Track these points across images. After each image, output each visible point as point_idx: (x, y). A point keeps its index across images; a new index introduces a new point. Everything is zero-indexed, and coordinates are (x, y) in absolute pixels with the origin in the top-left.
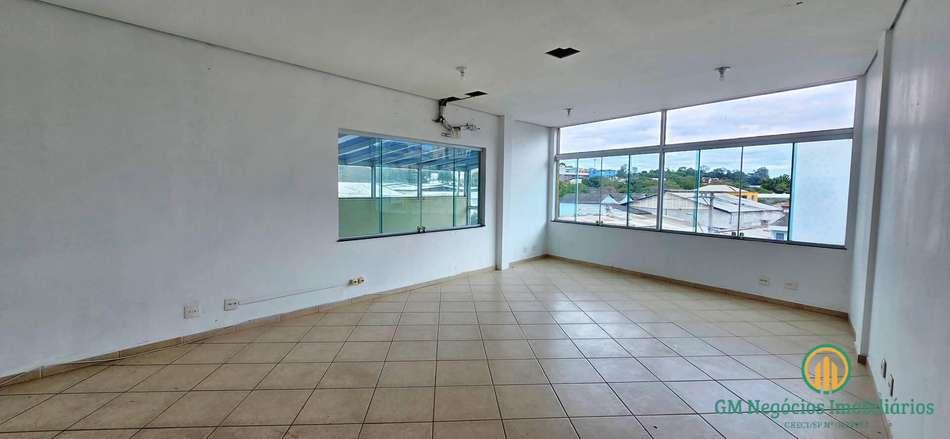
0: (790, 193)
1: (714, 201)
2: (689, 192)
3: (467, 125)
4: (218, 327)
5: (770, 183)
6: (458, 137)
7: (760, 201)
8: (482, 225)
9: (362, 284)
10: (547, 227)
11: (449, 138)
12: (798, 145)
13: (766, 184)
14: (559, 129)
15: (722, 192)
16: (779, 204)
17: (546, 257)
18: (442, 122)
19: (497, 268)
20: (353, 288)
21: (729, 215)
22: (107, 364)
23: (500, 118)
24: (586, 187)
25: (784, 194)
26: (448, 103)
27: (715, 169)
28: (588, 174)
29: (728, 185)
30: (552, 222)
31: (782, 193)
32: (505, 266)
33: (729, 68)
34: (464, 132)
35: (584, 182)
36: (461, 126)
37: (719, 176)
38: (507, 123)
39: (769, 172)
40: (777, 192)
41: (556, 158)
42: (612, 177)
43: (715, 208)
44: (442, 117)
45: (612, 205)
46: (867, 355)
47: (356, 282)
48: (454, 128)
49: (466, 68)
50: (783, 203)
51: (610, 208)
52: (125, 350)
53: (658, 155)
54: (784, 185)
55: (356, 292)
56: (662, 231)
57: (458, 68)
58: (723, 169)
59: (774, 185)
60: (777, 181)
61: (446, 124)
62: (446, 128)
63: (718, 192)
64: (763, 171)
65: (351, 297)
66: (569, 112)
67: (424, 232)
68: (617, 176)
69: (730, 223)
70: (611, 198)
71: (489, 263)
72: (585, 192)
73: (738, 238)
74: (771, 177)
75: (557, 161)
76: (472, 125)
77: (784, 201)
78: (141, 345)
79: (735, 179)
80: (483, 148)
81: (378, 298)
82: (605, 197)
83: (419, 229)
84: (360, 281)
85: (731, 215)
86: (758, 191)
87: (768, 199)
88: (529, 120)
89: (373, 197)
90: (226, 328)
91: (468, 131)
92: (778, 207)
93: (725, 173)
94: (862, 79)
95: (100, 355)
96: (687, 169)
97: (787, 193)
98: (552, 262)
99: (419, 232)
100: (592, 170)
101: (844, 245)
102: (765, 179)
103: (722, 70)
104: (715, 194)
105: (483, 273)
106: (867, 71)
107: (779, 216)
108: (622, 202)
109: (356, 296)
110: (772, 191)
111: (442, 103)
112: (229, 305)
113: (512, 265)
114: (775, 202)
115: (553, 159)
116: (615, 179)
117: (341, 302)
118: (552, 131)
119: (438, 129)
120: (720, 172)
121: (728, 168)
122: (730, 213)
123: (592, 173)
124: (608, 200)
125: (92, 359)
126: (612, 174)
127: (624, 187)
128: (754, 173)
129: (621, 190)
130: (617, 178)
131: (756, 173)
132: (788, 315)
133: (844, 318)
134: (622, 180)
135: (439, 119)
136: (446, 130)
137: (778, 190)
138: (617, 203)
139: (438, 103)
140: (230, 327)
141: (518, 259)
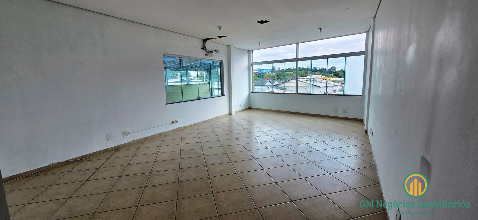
0: (344, 78)
1: (314, 82)
2: (303, 78)
3: (215, 50)
4: (121, 144)
5: (337, 73)
6: (212, 56)
7: (333, 81)
8: (223, 95)
9: (177, 123)
10: (249, 95)
11: (208, 57)
12: (347, 58)
13: (335, 74)
14: (253, 51)
15: (317, 78)
16: (340, 82)
17: (249, 108)
18: (205, 49)
19: (230, 114)
20: (174, 124)
21: (320, 88)
22: (80, 161)
23: (229, 47)
24: (257, 78)
25: (342, 78)
26: (207, 41)
27: (314, 67)
28: (257, 71)
29: (319, 74)
30: (251, 93)
31: (341, 77)
32: (234, 113)
33: (323, 28)
34: (214, 53)
35: (256, 75)
36: (213, 51)
37: (316, 71)
38: (232, 49)
39: (336, 68)
40: (339, 77)
41: (252, 64)
42: (269, 72)
43: (314, 85)
44: (205, 47)
45: (270, 86)
46: (367, 130)
47: (175, 122)
48: (210, 52)
49: (221, 27)
50: (341, 82)
51: (269, 87)
52: (85, 155)
53: (295, 62)
54: (342, 74)
55: (175, 126)
56: (298, 94)
57: (218, 27)
58: (317, 67)
59: (338, 74)
60: (339, 72)
61: (207, 50)
62: (207, 52)
63: (315, 78)
64: (334, 68)
65: (173, 129)
66: (259, 44)
67: (200, 99)
68: (271, 72)
69: (321, 91)
70: (269, 82)
71: (227, 112)
72: (256, 80)
73: (326, 95)
74: (337, 71)
75: (252, 65)
76: (218, 50)
77: (342, 81)
78: (91, 153)
79: (322, 71)
80: (222, 61)
81: (184, 128)
82: (266, 82)
83: (198, 98)
84: (176, 122)
85: (321, 88)
86: (331, 77)
87: (336, 80)
88: (240, 47)
89: (167, 85)
90: (124, 144)
91: (216, 53)
92: (340, 84)
93: (318, 69)
94: (367, 32)
95: (75, 157)
96: (302, 68)
97: (343, 77)
98: (253, 110)
99: (198, 99)
100: (259, 69)
101: (362, 94)
102: (334, 71)
103: (321, 29)
104: (315, 79)
105: (225, 116)
106: (369, 30)
107: (339, 88)
108: (275, 84)
109: (175, 128)
110: (337, 77)
111: (205, 40)
112: (125, 134)
113: (236, 113)
114: (339, 82)
115: (250, 65)
116: (270, 73)
117: (169, 131)
118: (250, 52)
119: (203, 52)
120: (316, 69)
121: (319, 67)
122: (321, 87)
123: (259, 71)
124: (268, 83)
125: (72, 159)
126: (269, 71)
127: (275, 77)
128: (330, 69)
129: (273, 79)
130: (271, 73)
131: (331, 69)
132: (344, 122)
133: (361, 121)
134: (274, 74)
135: (204, 48)
136: (207, 53)
137: (340, 76)
138: (272, 84)
139: (203, 41)
140: (125, 144)
141: (239, 110)
